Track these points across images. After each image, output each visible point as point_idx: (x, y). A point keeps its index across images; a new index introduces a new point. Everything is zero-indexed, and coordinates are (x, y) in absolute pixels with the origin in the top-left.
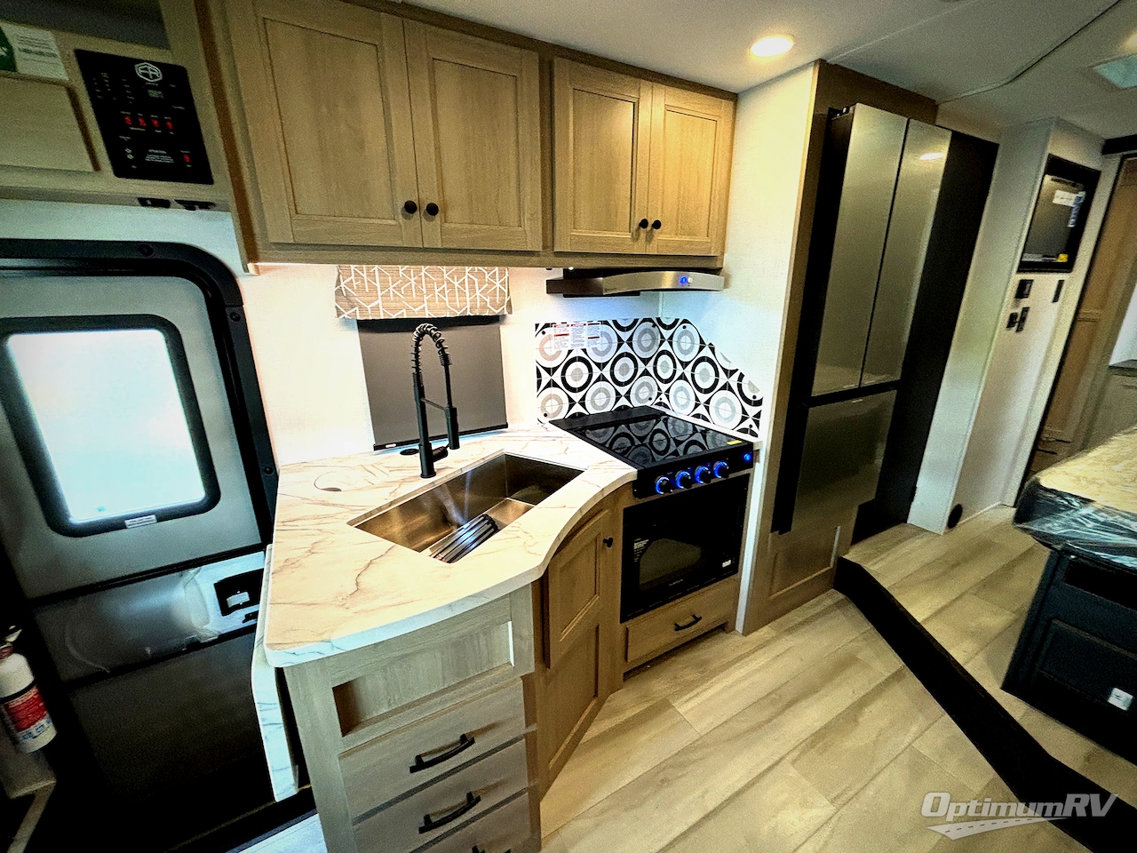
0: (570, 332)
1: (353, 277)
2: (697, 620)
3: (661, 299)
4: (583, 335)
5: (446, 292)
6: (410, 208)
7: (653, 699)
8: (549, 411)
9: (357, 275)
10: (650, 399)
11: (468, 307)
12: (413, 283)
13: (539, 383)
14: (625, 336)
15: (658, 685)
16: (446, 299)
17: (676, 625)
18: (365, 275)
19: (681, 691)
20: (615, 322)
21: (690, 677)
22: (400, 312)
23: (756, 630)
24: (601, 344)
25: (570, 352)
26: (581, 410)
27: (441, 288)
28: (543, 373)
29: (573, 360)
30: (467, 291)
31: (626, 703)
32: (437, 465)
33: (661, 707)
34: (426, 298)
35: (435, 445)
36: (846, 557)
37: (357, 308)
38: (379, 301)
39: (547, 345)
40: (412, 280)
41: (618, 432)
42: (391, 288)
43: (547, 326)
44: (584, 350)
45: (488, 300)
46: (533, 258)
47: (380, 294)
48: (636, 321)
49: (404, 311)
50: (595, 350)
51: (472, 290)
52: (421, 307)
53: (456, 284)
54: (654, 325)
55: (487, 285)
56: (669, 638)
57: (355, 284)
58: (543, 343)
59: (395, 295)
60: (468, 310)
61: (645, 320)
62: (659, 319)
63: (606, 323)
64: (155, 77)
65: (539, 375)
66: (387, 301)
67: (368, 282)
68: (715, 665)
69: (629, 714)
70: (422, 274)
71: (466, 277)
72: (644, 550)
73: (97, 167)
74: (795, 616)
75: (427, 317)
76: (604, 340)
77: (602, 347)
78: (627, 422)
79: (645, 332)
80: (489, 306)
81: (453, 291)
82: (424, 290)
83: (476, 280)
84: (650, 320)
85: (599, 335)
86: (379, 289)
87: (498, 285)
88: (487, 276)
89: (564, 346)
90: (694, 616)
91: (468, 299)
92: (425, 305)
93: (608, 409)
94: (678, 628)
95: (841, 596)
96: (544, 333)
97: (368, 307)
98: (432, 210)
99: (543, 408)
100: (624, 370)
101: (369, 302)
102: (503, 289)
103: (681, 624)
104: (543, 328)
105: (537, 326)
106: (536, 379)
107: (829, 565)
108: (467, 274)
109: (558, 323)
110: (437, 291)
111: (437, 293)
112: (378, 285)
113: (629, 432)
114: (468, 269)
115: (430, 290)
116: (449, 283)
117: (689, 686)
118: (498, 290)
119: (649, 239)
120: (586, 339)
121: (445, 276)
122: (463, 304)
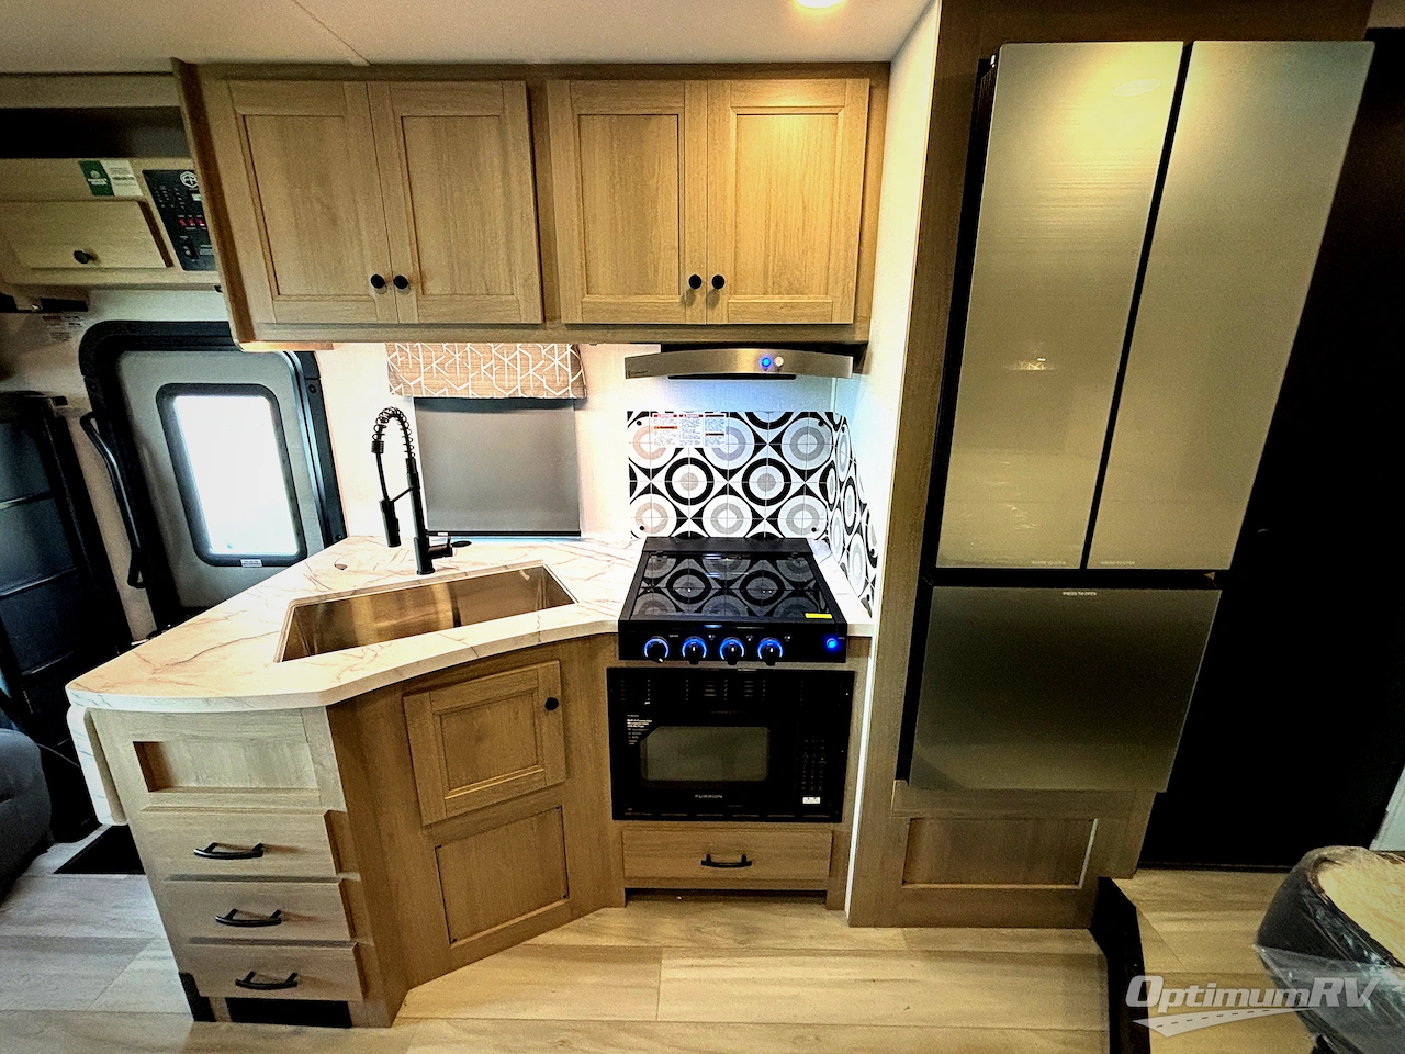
0: (678, 425)
1: (397, 353)
2: (745, 863)
3: (834, 383)
4: (697, 429)
5: (494, 369)
6: (378, 282)
7: (647, 941)
8: (647, 523)
9: (401, 350)
10: (814, 530)
11: (519, 387)
12: (458, 359)
13: (633, 487)
14: (768, 436)
15: (668, 926)
16: (493, 378)
17: (709, 857)
18: (408, 351)
19: (690, 949)
20: (750, 415)
21: (720, 942)
22: (442, 391)
23: (875, 926)
24: (728, 444)
25: (678, 450)
26: (696, 529)
27: (487, 366)
28: (639, 473)
29: (684, 462)
30: (519, 369)
31: (615, 926)
32: (436, 563)
33: (646, 956)
34: (470, 376)
35: (434, 541)
36: (1118, 882)
37: (401, 385)
38: (421, 379)
39: (645, 438)
40: (457, 356)
41: (756, 568)
42: (434, 365)
43: (644, 414)
44: (700, 451)
45: (544, 380)
46: (537, 332)
47: (423, 371)
48: (787, 415)
49: (446, 389)
50: (718, 452)
51: (526, 368)
52: (465, 386)
53: (506, 360)
54: (822, 423)
55: (543, 362)
56: (690, 870)
57: (399, 359)
58: (639, 436)
59: (438, 372)
60: (520, 391)
61: (803, 415)
62: (830, 415)
63: (735, 415)
64: (194, 183)
65: (633, 475)
66: (431, 378)
67: (412, 358)
68: (768, 943)
69: (603, 942)
70: (467, 349)
71: (517, 353)
72: (644, 734)
73: (169, 263)
74: (966, 938)
75: (471, 397)
76: (733, 438)
77: (732, 448)
78: (773, 558)
79: (805, 431)
80: (546, 387)
81: (502, 369)
82: (469, 367)
83: (530, 356)
84: (814, 415)
85: (724, 431)
86: (422, 366)
87: (556, 362)
88: (543, 352)
89: (669, 441)
90: (744, 857)
91: (519, 378)
92: (469, 384)
93: (740, 534)
94: (708, 862)
95: (1094, 948)
96: (639, 423)
97: (411, 384)
98: (401, 282)
99: (638, 518)
100: (766, 483)
101: (412, 379)
102: (564, 367)
103: (715, 859)
104: (640, 416)
105: (630, 414)
106: (628, 481)
107: (1077, 883)
108: (519, 349)
109: (661, 412)
110: (483, 368)
111: (483, 371)
112: (421, 360)
113: (775, 572)
114: (518, 345)
115: (476, 367)
116: (497, 358)
117: (709, 950)
118: (557, 368)
119: (712, 302)
120: (702, 435)
121: (493, 351)
122: (512, 384)
